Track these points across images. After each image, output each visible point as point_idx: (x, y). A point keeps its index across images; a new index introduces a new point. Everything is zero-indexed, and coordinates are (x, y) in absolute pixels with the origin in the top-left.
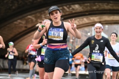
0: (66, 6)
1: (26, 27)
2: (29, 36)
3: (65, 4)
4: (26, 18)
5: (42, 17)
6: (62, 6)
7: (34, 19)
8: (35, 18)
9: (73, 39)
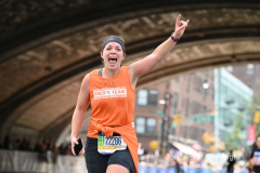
0: (148, 16)
1: (48, 68)
2: (56, 91)
3: (146, 12)
4: (49, 45)
5: (88, 44)
6: (139, 17)
7: (67, 47)
8: (72, 46)
9: (166, 99)
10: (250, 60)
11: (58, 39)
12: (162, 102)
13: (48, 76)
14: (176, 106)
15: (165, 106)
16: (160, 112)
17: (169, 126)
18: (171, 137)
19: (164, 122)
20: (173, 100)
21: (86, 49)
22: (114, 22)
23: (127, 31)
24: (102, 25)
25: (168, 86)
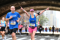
10: (38, 10)
11: (2, 7)
12: (22, 18)
13: (1, 14)
14: (25, 19)
15: (23, 19)
16: (22, 20)
17: (24, 22)
18: (24, 24)
19: (23, 22)
20: (24, 18)
21: (8, 9)
22: (13, 4)
23: (15, 5)
24: (11, 4)
25: (23, 15)
